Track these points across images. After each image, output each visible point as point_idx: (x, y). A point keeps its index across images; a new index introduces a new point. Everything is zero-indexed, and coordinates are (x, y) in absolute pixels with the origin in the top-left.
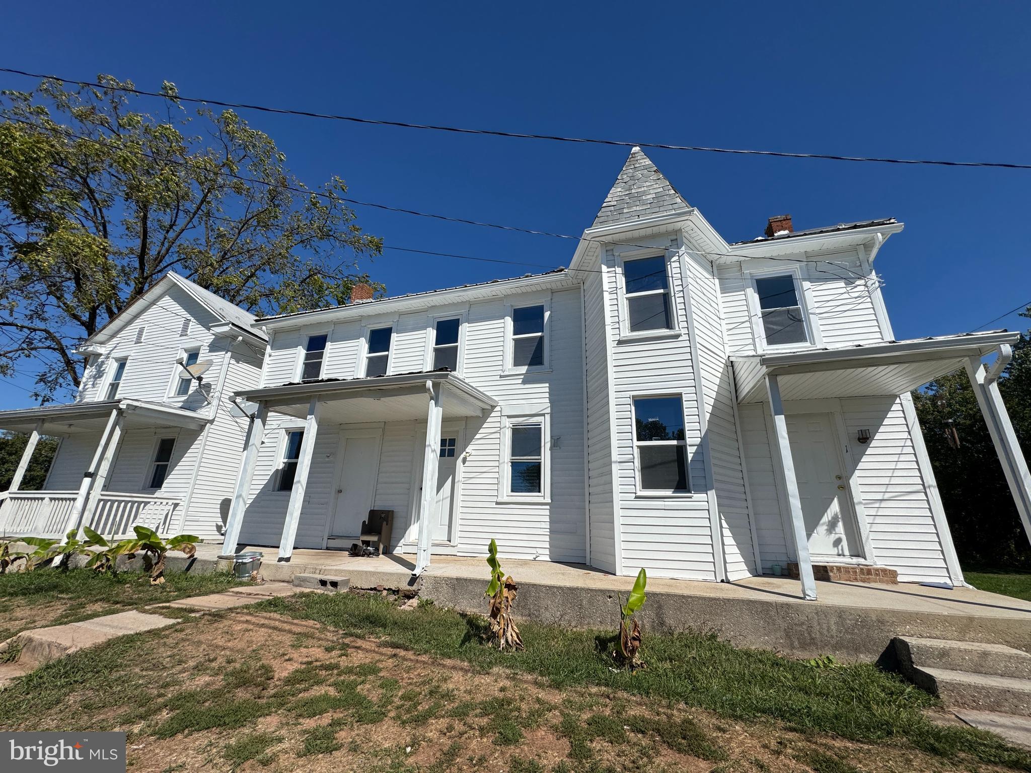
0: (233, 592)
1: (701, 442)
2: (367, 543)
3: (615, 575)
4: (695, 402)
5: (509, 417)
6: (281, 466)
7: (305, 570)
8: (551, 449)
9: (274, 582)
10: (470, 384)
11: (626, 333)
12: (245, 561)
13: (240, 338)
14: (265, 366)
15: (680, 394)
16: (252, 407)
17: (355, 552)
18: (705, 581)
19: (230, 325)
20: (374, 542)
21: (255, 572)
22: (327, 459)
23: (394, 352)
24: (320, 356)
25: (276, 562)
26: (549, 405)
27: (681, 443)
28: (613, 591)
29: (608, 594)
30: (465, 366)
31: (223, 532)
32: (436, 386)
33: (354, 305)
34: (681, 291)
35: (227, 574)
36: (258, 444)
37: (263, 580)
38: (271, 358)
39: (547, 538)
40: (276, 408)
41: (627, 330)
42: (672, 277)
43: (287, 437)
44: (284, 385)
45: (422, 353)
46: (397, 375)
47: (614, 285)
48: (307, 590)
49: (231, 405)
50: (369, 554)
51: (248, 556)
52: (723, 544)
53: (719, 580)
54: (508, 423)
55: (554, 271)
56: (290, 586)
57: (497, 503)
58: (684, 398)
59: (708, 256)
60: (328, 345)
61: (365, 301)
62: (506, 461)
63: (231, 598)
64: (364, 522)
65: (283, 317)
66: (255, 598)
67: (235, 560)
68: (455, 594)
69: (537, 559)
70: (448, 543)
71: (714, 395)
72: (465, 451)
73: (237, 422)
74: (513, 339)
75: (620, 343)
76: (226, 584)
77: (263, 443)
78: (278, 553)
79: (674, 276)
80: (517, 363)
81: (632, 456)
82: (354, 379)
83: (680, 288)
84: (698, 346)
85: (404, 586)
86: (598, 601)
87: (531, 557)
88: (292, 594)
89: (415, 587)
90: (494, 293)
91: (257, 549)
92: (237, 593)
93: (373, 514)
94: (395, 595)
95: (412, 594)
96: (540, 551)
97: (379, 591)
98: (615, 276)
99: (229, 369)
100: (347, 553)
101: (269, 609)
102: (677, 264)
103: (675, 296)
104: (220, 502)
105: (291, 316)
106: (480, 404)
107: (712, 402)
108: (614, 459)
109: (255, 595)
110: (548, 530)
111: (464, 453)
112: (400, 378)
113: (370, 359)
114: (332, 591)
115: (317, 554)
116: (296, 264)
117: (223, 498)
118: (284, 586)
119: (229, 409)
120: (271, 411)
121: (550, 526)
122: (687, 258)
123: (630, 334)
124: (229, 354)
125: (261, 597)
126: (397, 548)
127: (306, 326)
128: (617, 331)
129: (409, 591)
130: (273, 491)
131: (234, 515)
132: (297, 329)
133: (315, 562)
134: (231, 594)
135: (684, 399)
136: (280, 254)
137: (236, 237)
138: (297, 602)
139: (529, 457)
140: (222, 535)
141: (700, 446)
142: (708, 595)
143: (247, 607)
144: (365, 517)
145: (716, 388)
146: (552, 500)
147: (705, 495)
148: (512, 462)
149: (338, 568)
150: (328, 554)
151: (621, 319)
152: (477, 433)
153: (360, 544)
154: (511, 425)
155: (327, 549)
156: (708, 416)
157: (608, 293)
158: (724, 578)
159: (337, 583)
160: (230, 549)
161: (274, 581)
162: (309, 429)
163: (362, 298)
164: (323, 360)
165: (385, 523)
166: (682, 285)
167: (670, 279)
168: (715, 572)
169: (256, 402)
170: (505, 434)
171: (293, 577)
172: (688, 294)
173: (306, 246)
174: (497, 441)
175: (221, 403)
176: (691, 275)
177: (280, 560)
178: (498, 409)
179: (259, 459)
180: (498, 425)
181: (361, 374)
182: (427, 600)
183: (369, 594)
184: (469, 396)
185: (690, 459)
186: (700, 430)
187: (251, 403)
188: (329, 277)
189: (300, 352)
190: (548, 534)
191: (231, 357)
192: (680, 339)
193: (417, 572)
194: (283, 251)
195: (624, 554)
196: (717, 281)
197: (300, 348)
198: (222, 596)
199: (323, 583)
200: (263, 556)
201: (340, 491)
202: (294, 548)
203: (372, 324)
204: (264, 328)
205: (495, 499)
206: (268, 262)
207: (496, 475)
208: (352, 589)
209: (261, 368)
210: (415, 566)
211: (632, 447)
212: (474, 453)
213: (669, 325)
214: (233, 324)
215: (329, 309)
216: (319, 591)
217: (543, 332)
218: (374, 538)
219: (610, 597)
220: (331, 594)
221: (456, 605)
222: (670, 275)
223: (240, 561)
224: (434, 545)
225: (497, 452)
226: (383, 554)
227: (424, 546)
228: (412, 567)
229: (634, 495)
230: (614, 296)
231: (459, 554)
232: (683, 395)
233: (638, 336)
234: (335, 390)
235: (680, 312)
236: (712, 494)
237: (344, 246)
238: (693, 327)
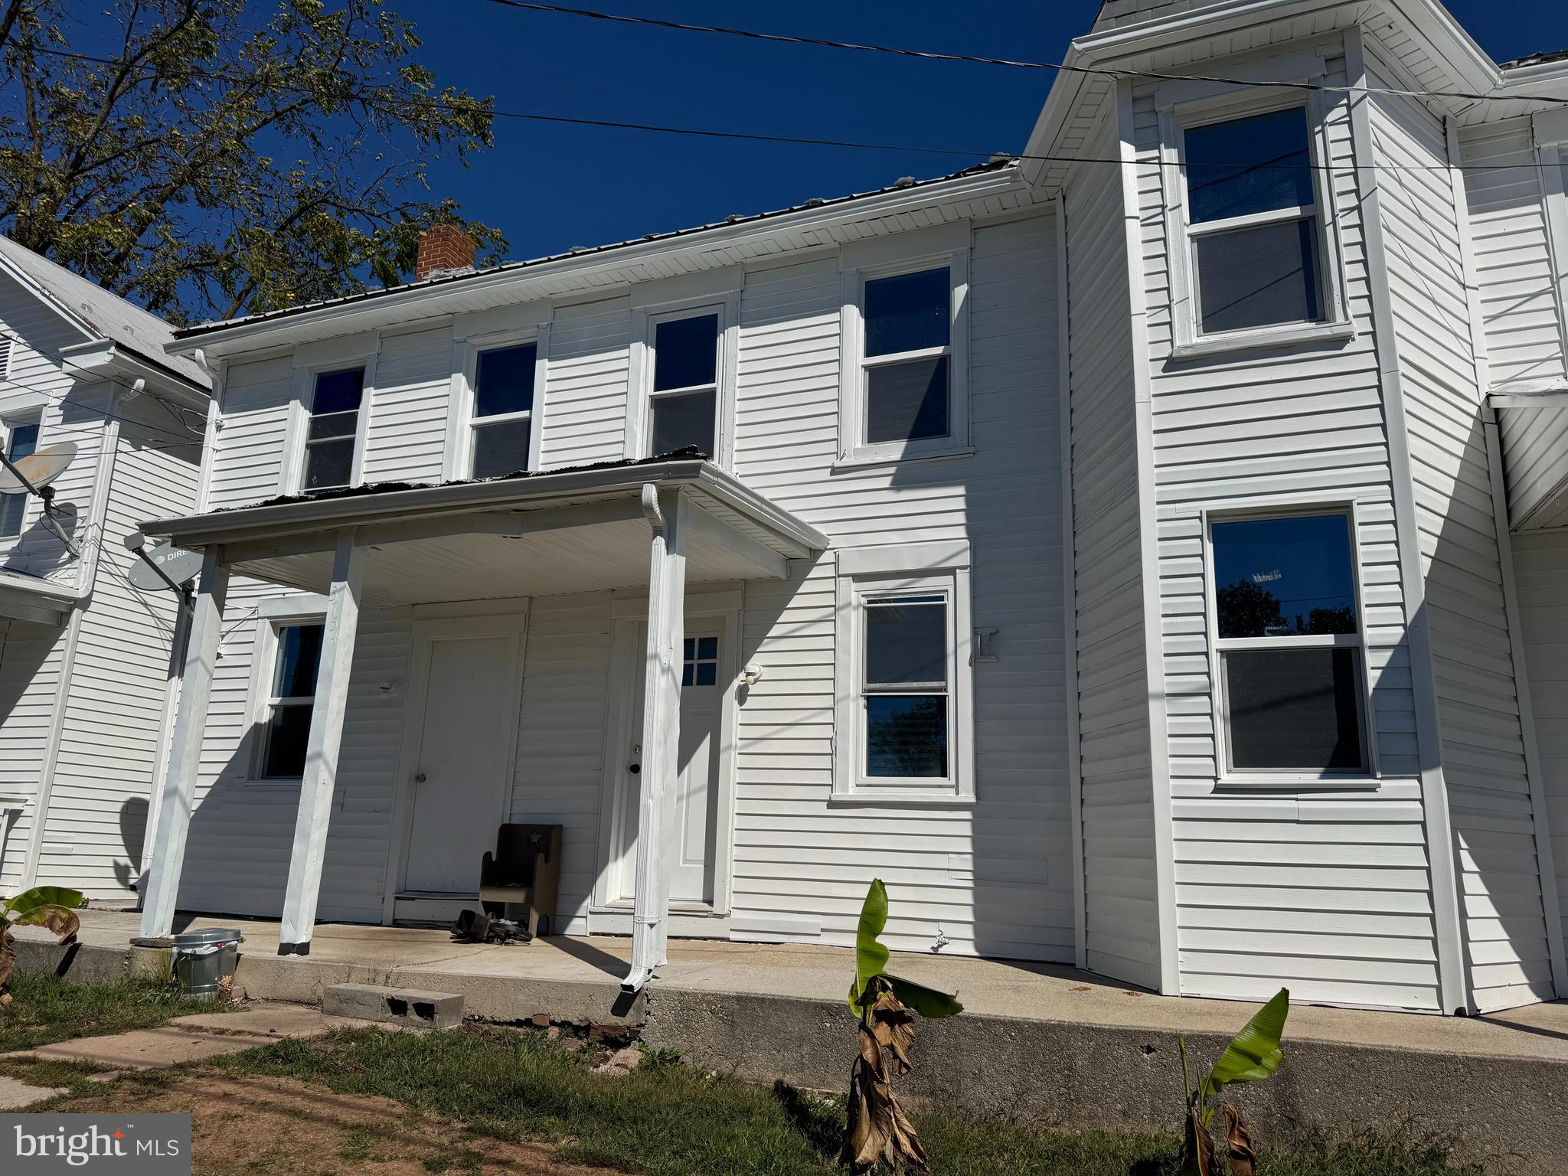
0: (179, 1026)
1: (1405, 637)
2: (496, 909)
3: (1158, 992)
4: (1391, 527)
5: (858, 578)
6: (266, 716)
7: (349, 975)
8: (973, 662)
9: (274, 1005)
10: (756, 491)
11: (1190, 337)
12: (199, 951)
13: (140, 383)
14: (208, 455)
15: (1347, 506)
16: (186, 563)
17: (469, 931)
18: (1411, 1011)
19: (113, 349)
20: (513, 905)
21: (227, 979)
22: (384, 697)
23: (546, 410)
24: (350, 424)
25: (275, 955)
26: (967, 543)
27: (1347, 640)
28: (1159, 1034)
29: (1145, 1041)
30: (737, 445)
31: (132, 882)
32: (666, 497)
33: (432, 283)
34: (1352, 209)
35: (159, 984)
36: (209, 659)
37: (246, 998)
38: (223, 434)
39: (968, 897)
40: (250, 565)
41: (1194, 327)
42: (1328, 168)
43: (276, 641)
44: (266, 503)
45: (620, 412)
46: (557, 472)
47: (1155, 199)
48: (361, 1024)
49: (128, 560)
50: (503, 937)
51: (207, 939)
52: (1463, 915)
53: (1450, 1010)
54: (855, 595)
55: (980, 168)
56: (315, 1014)
57: (832, 804)
58: (1359, 515)
59: (1434, 103)
60: (370, 396)
61: (454, 272)
62: (852, 694)
63: (177, 1040)
64: (488, 855)
65: (246, 322)
66: (240, 1042)
67: (175, 950)
68: (734, 1037)
69: (941, 950)
70: (706, 906)
71: (1443, 506)
72: (743, 668)
73: (145, 604)
74: (866, 367)
75: (1174, 364)
76: (159, 1007)
77: (219, 656)
78: (278, 934)
79: (1334, 164)
80: (877, 432)
81: (1205, 678)
82: (449, 483)
83: (1351, 201)
84: (1403, 367)
85: (602, 1014)
86: (1117, 1060)
87: (926, 946)
88: (325, 1032)
89: (629, 1019)
90: (811, 239)
91: (229, 924)
92: (190, 1028)
93: (509, 834)
94: (580, 1038)
95: (624, 1036)
96: (949, 930)
97: (539, 1028)
98: (1160, 174)
99: (118, 466)
100: (449, 933)
101: (273, 1067)
102: (1343, 131)
103: (1334, 223)
104: (118, 807)
105: (266, 318)
106: (780, 545)
107: (1437, 525)
108: (1153, 687)
109: (235, 1033)
110: (969, 876)
111: (742, 676)
112: (568, 478)
113: (481, 431)
114: (419, 1027)
115: (372, 937)
116: (266, 178)
117: (126, 797)
118: (303, 1014)
119: (126, 572)
120: (238, 574)
121: (975, 864)
122: (1373, 113)
123: (1201, 340)
124: (115, 426)
125: (249, 1037)
126: (576, 922)
127: (307, 345)
128: (1164, 333)
129: (616, 1028)
130: (251, 778)
131: (162, 839)
132: (284, 354)
133: (371, 956)
134: (176, 1030)
135: (1357, 519)
136: (224, 152)
137: (104, 110)
138: (337, 1052)
139: (915, 685)
140: (133, 888)
141: (1401, 649)
142: (1423, 1048)
143: (219, 1061)
144: (489, 843)
145: (1449, 486)
146: (977, 795)
147: (1415, 783)
148: (868, 698)
149: (431, 970)
150: (399, 937)
151: (1175, 296)
152: (772, 622)
153: (480, 910)
154: (864, 601)
155: (396, 923)
156: (1426, 564)
157: (1137, 222)
158: (1465, 1005)
159: (433, 1005)
160: (158, 921)
161: (274, 1000)
162: (337, 618)
163: (446, 266)
164: (358, 436)
165: (541, 857)
166: (1357, 192)
167: (1323, 173)
168: (1439, 989)
169: (196, 550)
170: (847, 624)
171: (320, 991)
172: (1376, 215)
173: (289, 128)
174: (828, 643)
175: (103, 555)
176: (1384, 162)
177: (285, 949)
178: (827, 557)
179: (216, 697)
180: (829, 600)
181: (461, 469)
182: (661, 1053)
183: (515, 1035)
184: (753, 525)
185: (1371, 684)
186: (1402, 605)
187: (183, 553)
188: (351, 211)
189: (295, 416)
190: (970, 884)
191: (122, 434)
192: (1348, 348)
193: (635, 979)
194: (231, 143)
195: (1183, 939)
196: (1457, 175)
197: (295, 405)
198: (156, 1036)
199: (398, 1006)
200: (241, 941)
201: (421, 778)
202: (318, 922)
203: (484, 335)
204: (199, 354)
205: (824, 794)
206: (192, 175)
207: (827, 732)
208: (472, 1022)
209: (198, 464)
210: (630, 966)
211: (1206, 654)
212: (766, 673)
213: (1316, 311)
214: (120, 347)
215: (367, 297)
216: (389, 1027)
217: (947, 343)
218: (516, 897)
219: (1149, 1050)
220: (419, 1034)
221: (738, 1064)
222: (1322, 163)
223: (189, 951)
224: (674, 913)
225: (828, 672)
226: (540, 935)
227: (650, 916)
228: (622, 969)
229: (1212, 783)
230: (1157, 232)
231: (734, 936)
232: (1357, 509)
233: (1227, 342)
234: (400, 514)
235: (1350, 272)
236: (1435, 780)
237: (389, 125)
238: (1388, 313)
